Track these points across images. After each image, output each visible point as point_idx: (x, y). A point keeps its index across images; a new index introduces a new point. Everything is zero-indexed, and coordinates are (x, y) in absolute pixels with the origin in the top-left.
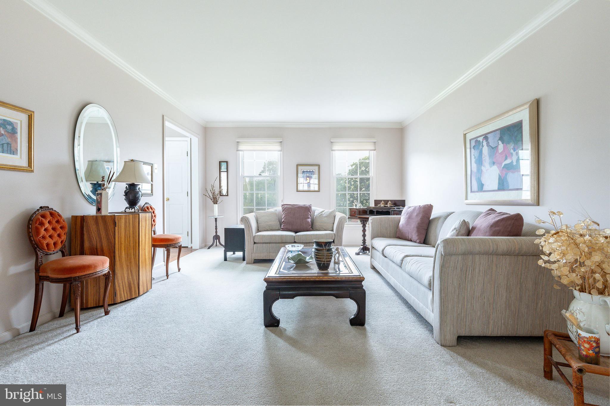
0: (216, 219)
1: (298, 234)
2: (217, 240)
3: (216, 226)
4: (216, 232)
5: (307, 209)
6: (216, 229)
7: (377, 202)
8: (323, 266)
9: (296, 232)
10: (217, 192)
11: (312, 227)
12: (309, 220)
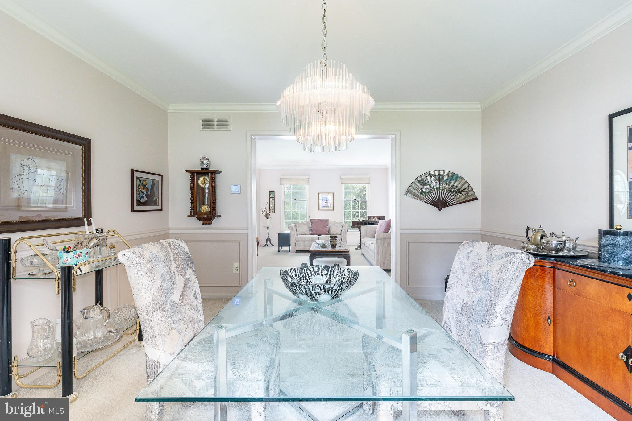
0: (268, 228)
1: (320, 236)
2: (269, 241)
3: (268, 233)
4: (268, 236)
5: (326, 222)
6: (268, 234)
7: (369, 217)
8: (333, 246)
9: (319, 236)
10: (268, 211)
11: (328, 233)
12: (327, 228)
